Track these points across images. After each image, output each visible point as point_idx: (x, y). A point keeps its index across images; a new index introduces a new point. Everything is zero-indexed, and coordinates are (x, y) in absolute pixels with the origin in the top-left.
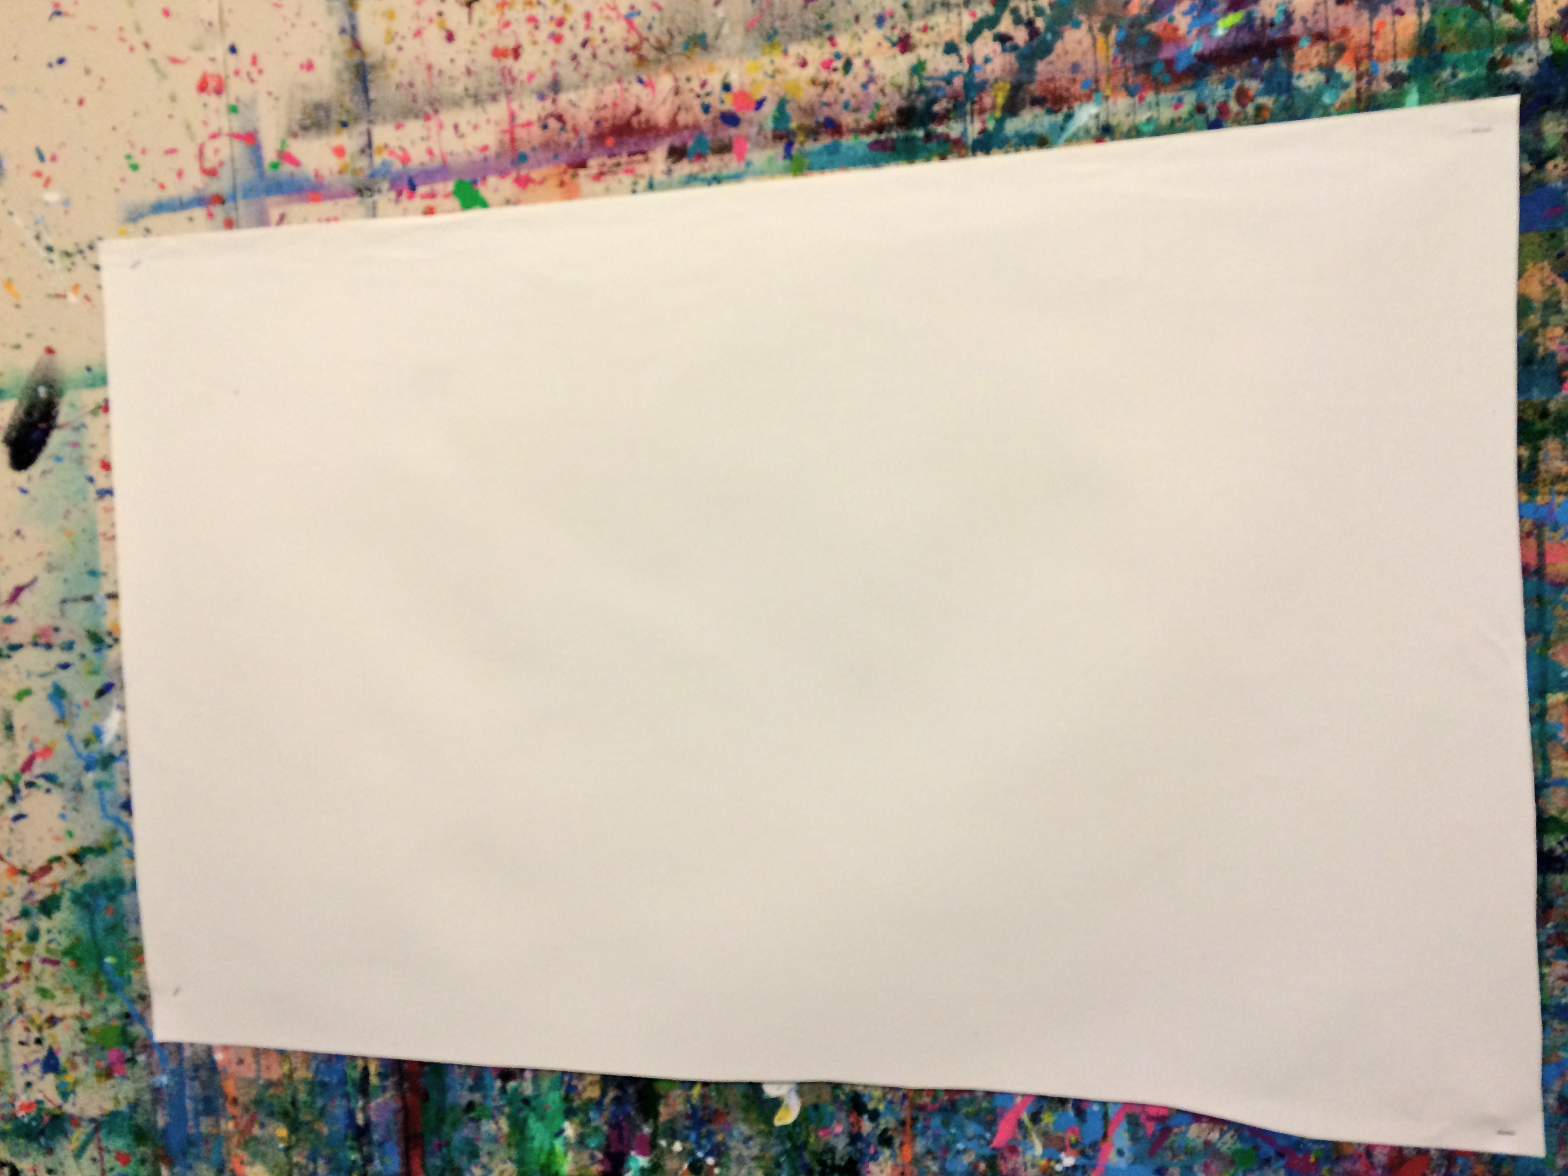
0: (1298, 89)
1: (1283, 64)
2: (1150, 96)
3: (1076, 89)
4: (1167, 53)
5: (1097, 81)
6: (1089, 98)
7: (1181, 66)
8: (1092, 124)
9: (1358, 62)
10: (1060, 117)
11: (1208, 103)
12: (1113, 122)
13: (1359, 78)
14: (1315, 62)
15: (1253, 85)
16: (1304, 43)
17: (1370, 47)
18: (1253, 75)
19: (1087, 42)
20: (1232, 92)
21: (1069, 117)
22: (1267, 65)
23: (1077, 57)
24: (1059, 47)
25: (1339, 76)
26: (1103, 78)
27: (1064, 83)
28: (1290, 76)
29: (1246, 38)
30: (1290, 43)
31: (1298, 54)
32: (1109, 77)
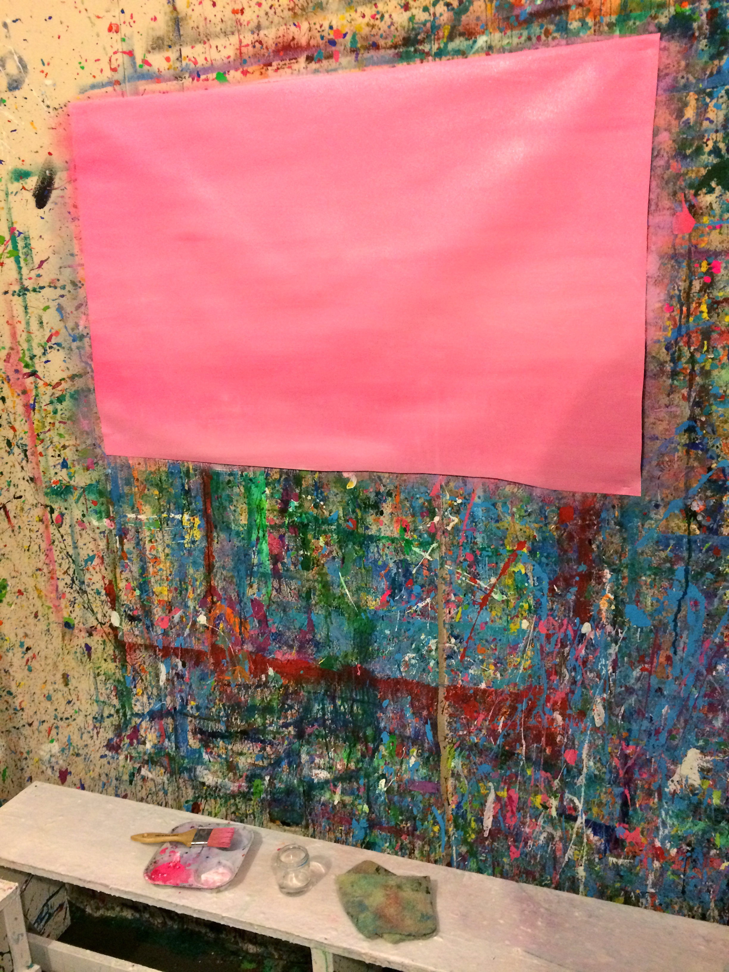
0: (570, 30)
1: (564, 18)
2: (509, 33)
3: (478, 29)
4: (517, 11)
5: (487, 25)
6: (483, 33)
7: (522, 18)
8: (484, 45)
9: (595, 17)
10: (471, 42)
11: (532, 36)
12: (493, 44)
13: (595, 25)
14: (577, 17)
15: (552, 27)
16: (573, 8)
17: (600, 10)
18: (552, 23)
19: (483, 6)
20: (543, 31)
21: (475, 42)
22: (558, 18)
23: (479, 14)
24: (471, 8)
25: (587, 23)
26: (489, 24)
27: (473, 26)
28: (567, 23)
29: (549, 5)
30: (567, 8)
31: (571, 13)
32: (492, 23)
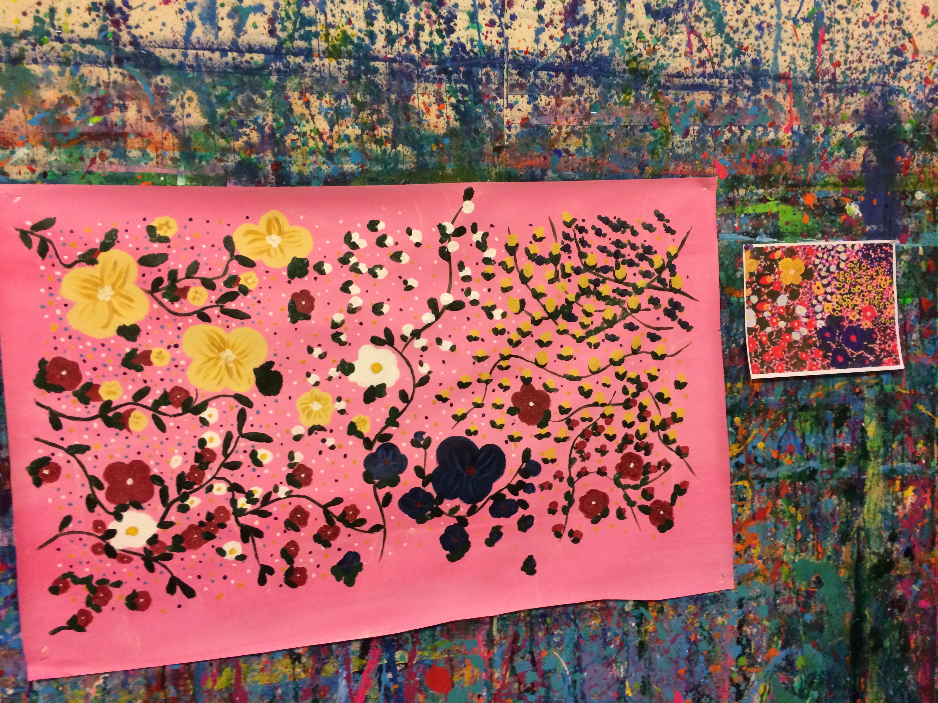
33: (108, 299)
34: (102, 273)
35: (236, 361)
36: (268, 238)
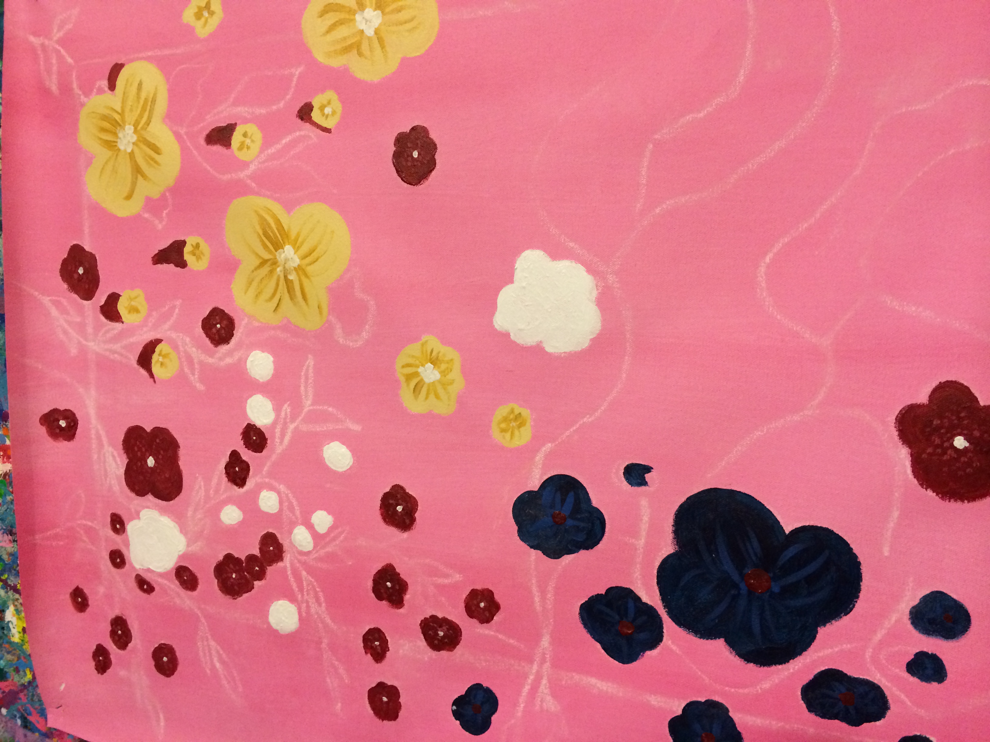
33: (129, 150)
34: (124, 102)
35: (299, 269)
36: (358, 17)
